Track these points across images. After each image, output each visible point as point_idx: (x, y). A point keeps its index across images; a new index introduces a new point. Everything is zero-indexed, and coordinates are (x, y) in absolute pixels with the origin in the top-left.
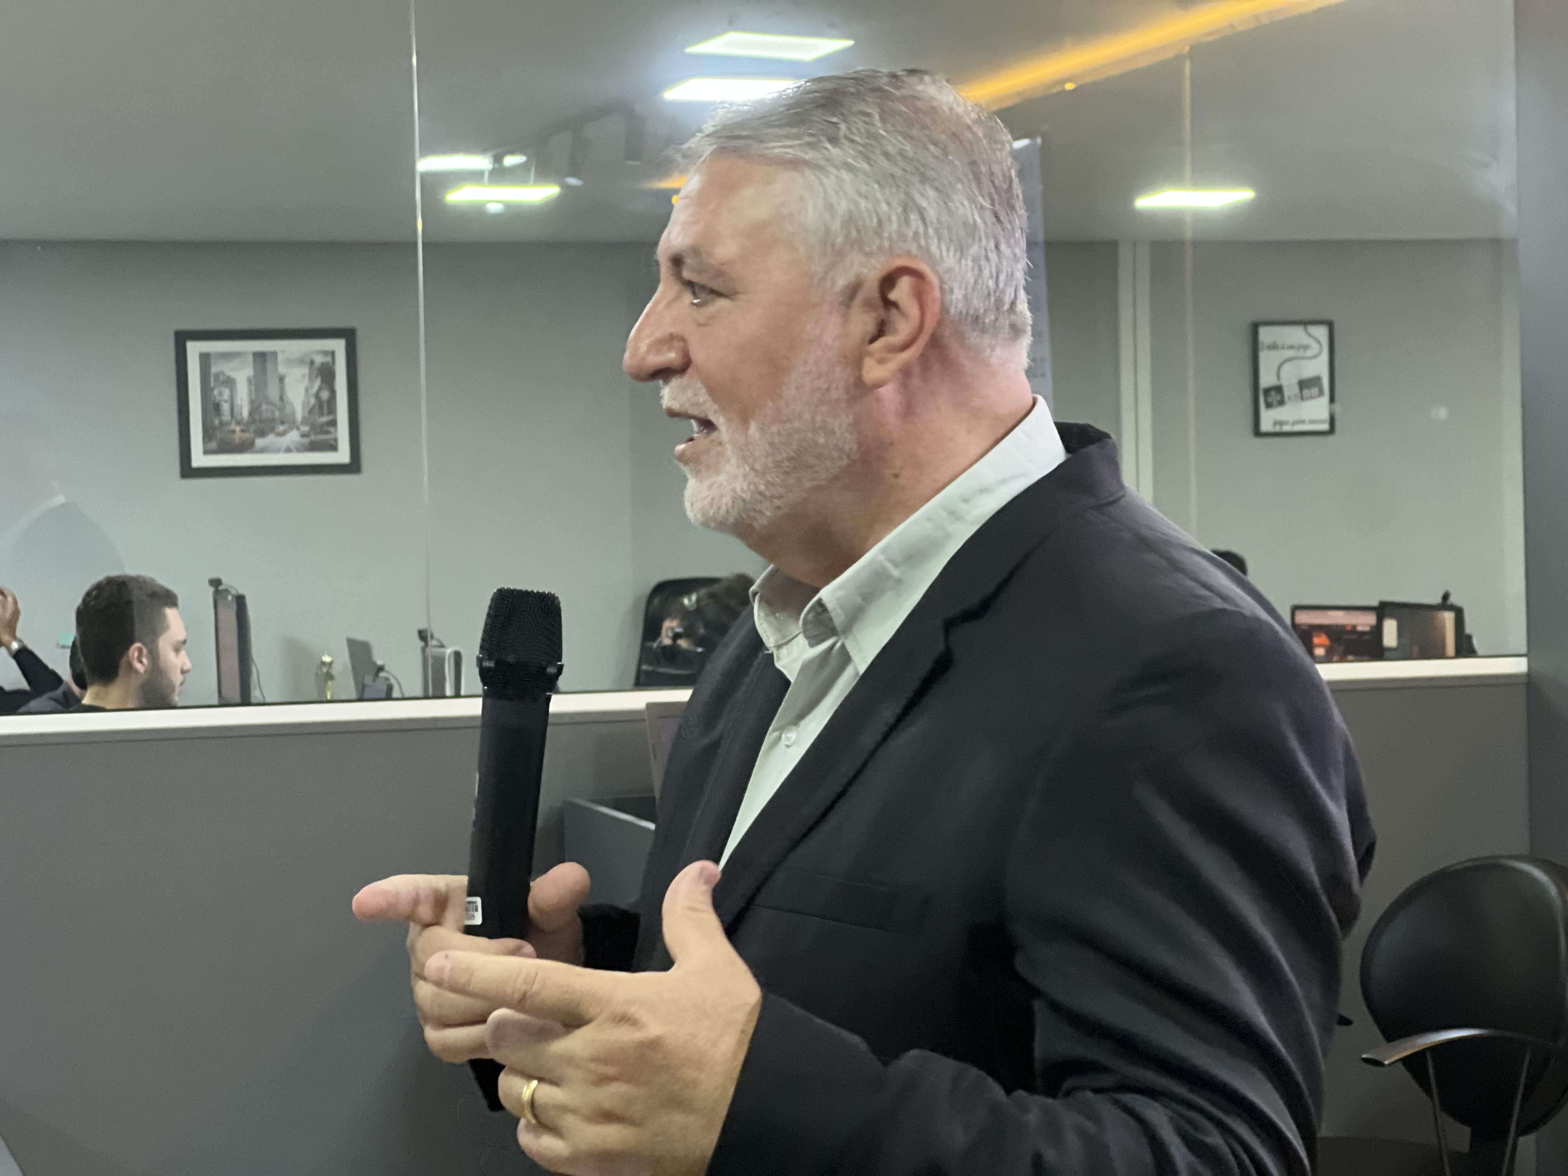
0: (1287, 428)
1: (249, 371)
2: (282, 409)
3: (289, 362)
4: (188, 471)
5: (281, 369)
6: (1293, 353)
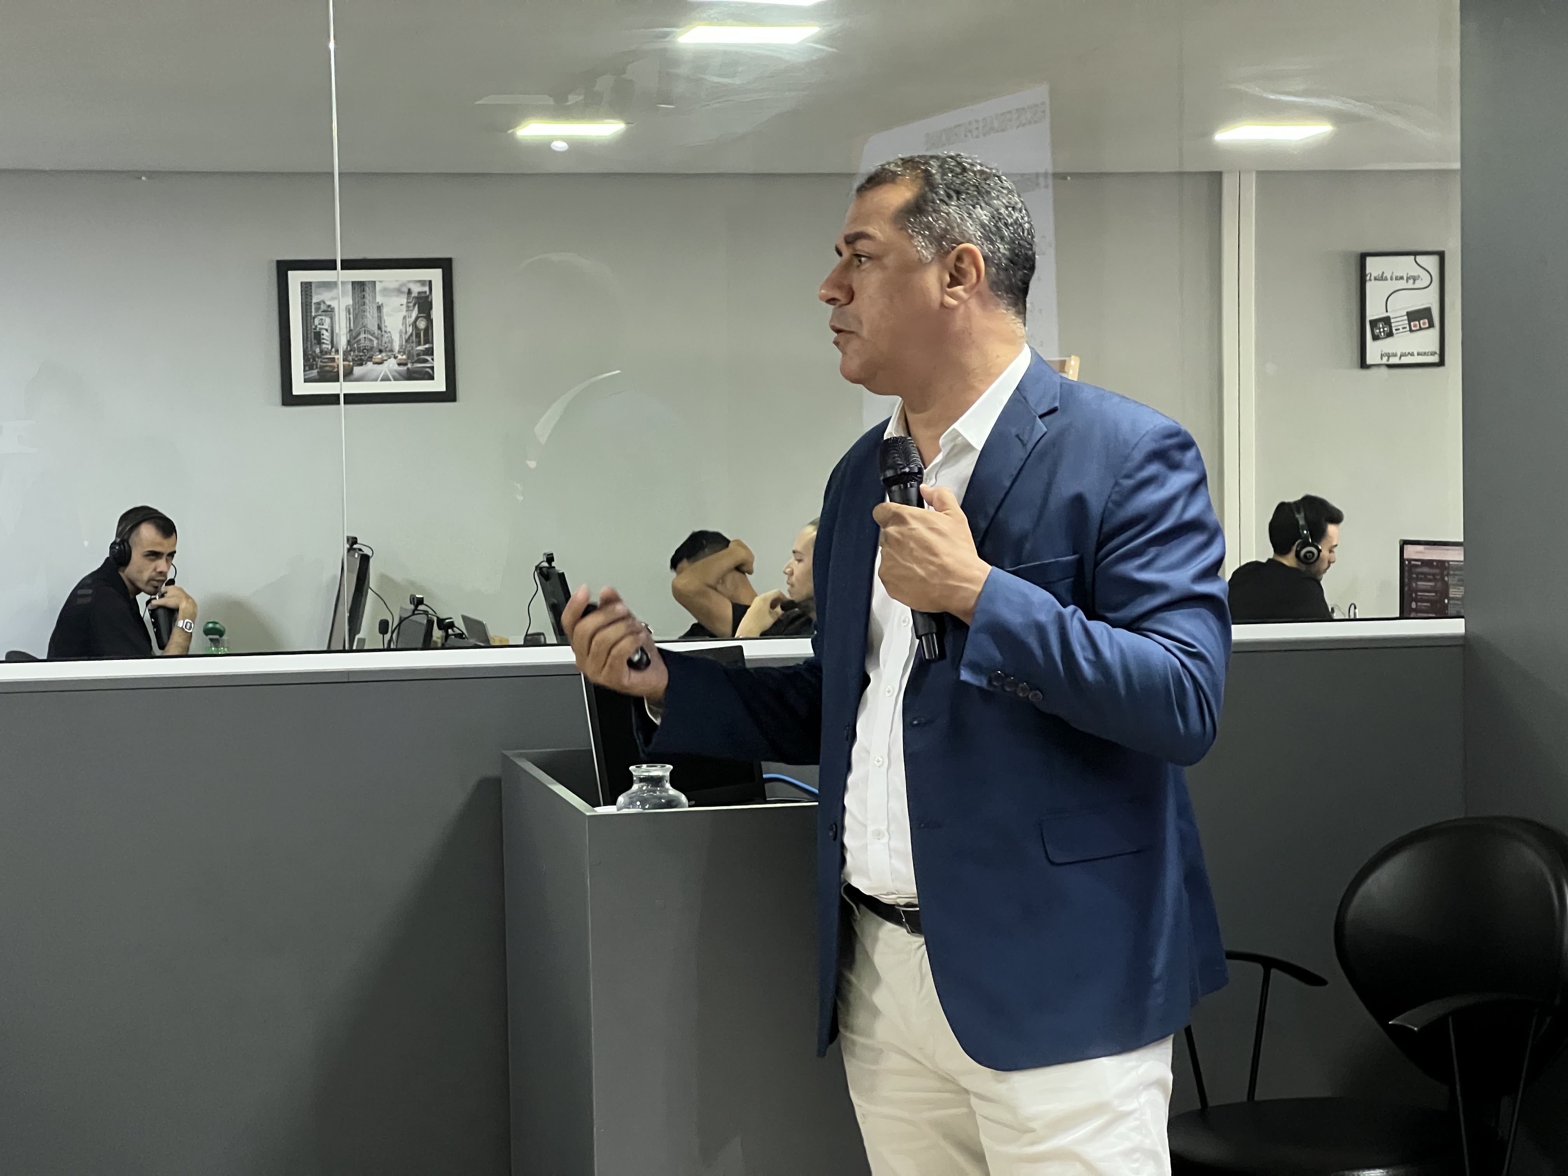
0: (1394, 360)
1: (348, 301)
2: (380, 338)
3: (386, 292)
5: (379, 299)
6: (1402, 284)
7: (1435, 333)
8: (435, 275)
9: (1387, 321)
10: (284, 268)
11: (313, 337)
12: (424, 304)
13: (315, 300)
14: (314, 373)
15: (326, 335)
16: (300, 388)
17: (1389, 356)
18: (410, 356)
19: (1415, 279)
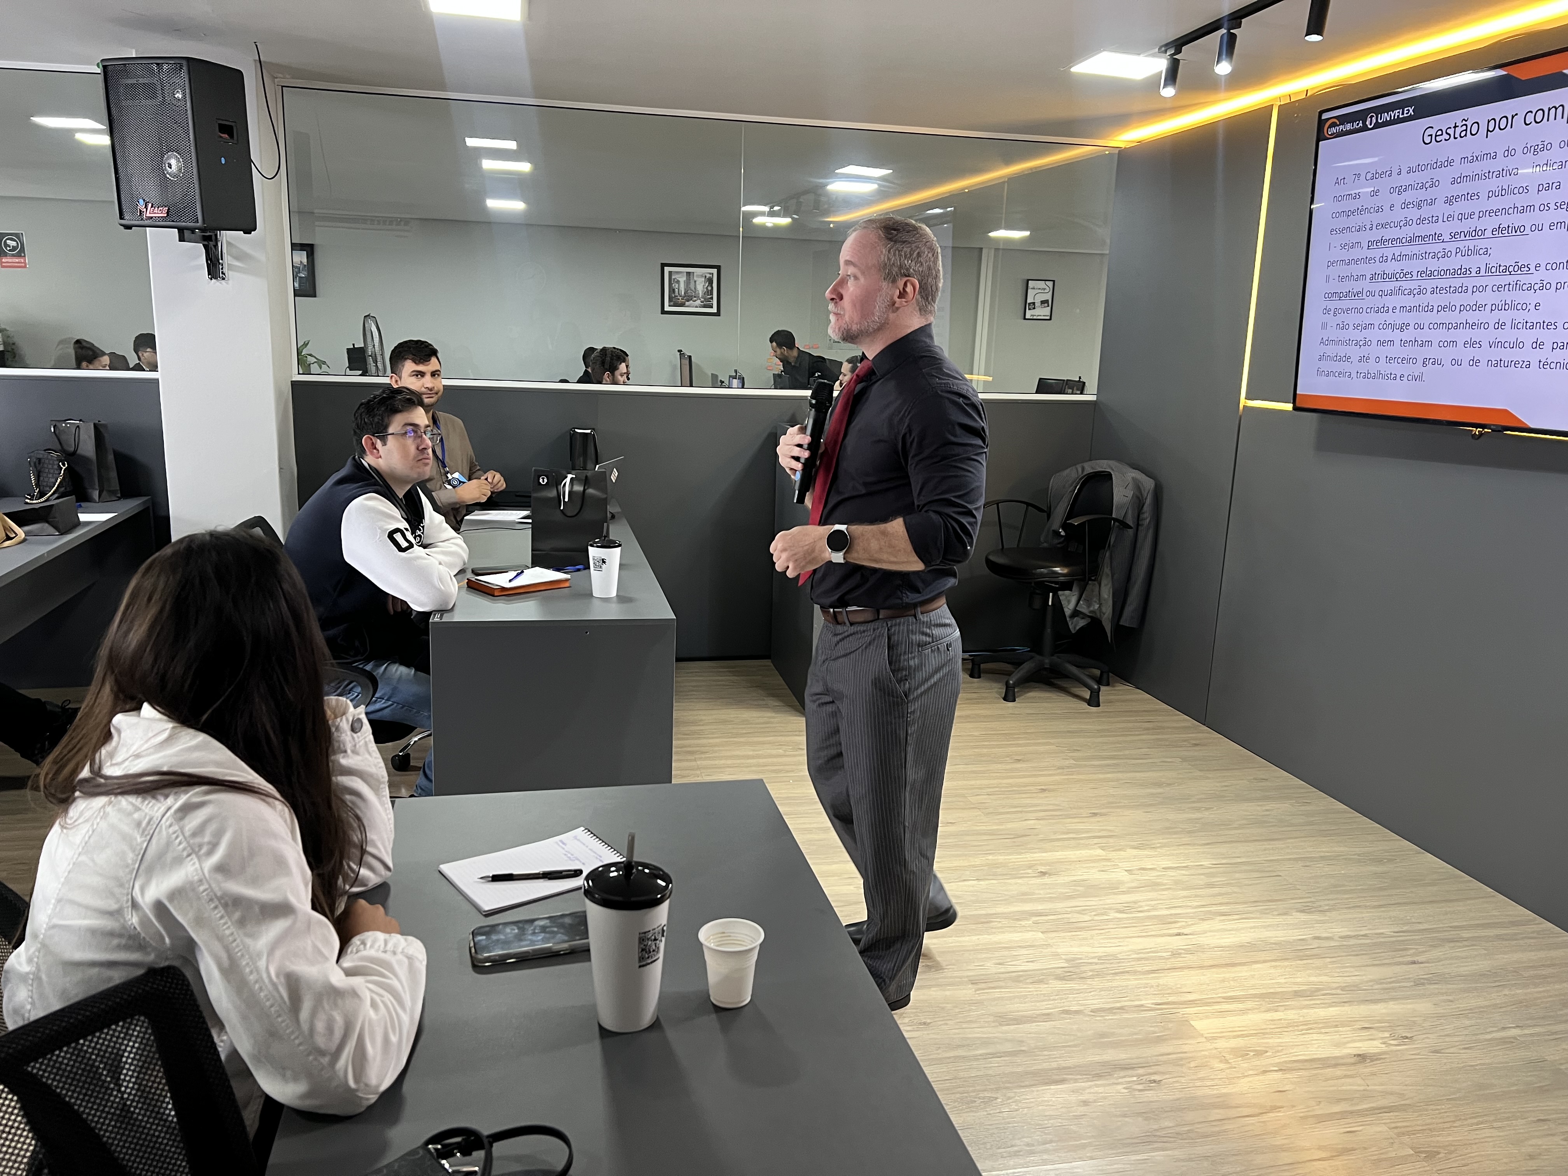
0: (1035, 317)
1: (685, 279)
2: (695, 292)
3: (698, 276)
4: (663, 312)
5: (695, 278)
6: (1040, 291)
7: (1049, 308)
8: (715, 271)
9: (1034, 303)
10: (663, 265)
11: (672, 290)
12: (710, 281)
13: (673, 277)
14: (672, 303)
15: (677, 290)
16: (667, 308)
17: (1033, 316)
18: (705, 299)
19: (1044, 289)
